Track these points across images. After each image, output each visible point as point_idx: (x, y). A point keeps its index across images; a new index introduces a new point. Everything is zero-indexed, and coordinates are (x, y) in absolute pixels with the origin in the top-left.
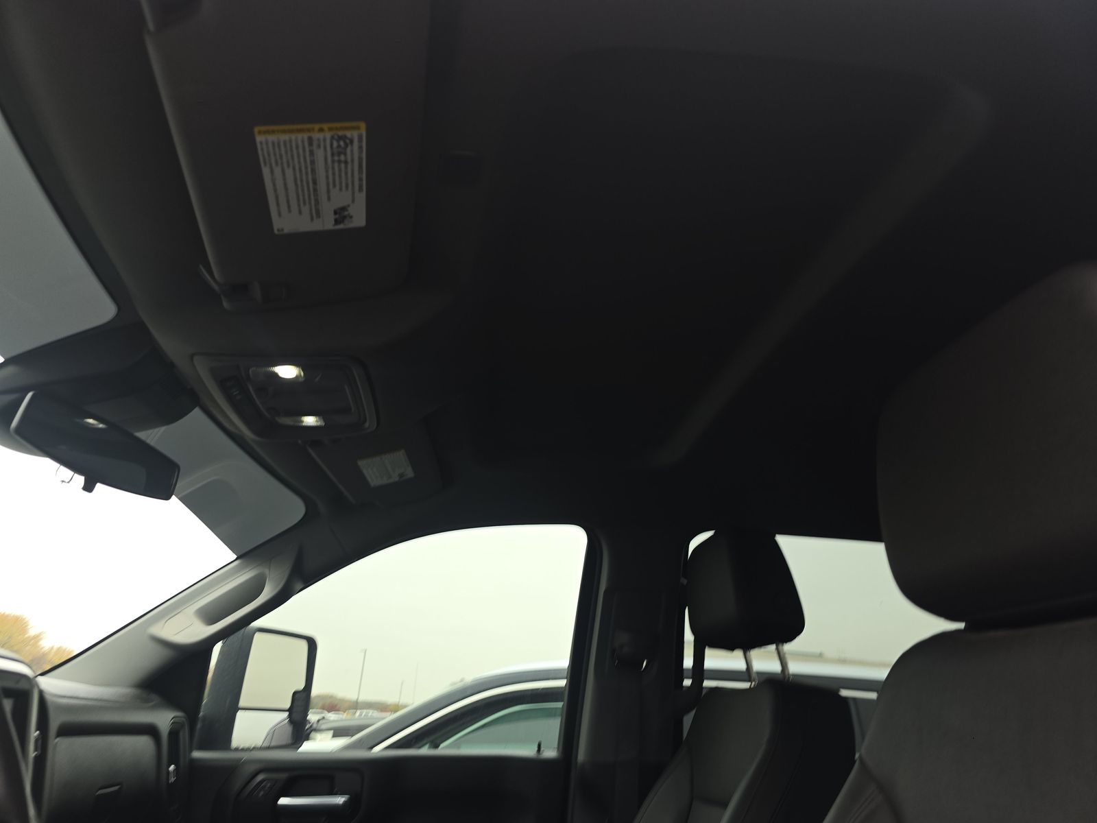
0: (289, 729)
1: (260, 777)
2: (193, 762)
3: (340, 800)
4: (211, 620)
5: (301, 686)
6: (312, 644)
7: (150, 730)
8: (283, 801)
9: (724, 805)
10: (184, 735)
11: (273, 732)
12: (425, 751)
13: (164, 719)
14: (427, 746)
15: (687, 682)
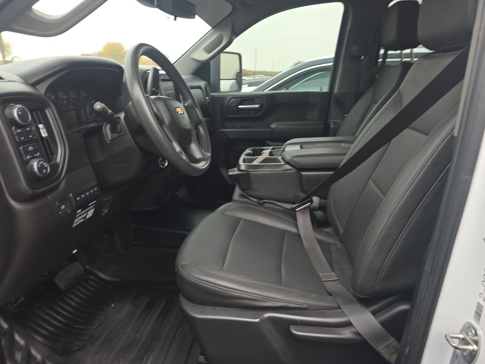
0: (237, 85)
1: (232, 100)
2: (212, 96)
3: (257, 106)
4: (209, 52)
5: (238, 71)
6: (240, 56)
7: (199, 87)
8: (240, 107)
9: (376, 103)
10: (208, 88)
11: (232, 86)
12: (283, 91)
13: (202, 84)
14: (284, 89)
15: (380, 60)
